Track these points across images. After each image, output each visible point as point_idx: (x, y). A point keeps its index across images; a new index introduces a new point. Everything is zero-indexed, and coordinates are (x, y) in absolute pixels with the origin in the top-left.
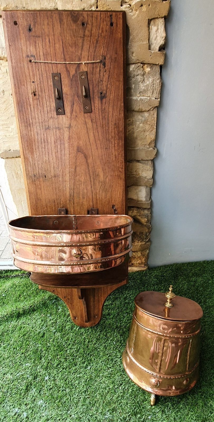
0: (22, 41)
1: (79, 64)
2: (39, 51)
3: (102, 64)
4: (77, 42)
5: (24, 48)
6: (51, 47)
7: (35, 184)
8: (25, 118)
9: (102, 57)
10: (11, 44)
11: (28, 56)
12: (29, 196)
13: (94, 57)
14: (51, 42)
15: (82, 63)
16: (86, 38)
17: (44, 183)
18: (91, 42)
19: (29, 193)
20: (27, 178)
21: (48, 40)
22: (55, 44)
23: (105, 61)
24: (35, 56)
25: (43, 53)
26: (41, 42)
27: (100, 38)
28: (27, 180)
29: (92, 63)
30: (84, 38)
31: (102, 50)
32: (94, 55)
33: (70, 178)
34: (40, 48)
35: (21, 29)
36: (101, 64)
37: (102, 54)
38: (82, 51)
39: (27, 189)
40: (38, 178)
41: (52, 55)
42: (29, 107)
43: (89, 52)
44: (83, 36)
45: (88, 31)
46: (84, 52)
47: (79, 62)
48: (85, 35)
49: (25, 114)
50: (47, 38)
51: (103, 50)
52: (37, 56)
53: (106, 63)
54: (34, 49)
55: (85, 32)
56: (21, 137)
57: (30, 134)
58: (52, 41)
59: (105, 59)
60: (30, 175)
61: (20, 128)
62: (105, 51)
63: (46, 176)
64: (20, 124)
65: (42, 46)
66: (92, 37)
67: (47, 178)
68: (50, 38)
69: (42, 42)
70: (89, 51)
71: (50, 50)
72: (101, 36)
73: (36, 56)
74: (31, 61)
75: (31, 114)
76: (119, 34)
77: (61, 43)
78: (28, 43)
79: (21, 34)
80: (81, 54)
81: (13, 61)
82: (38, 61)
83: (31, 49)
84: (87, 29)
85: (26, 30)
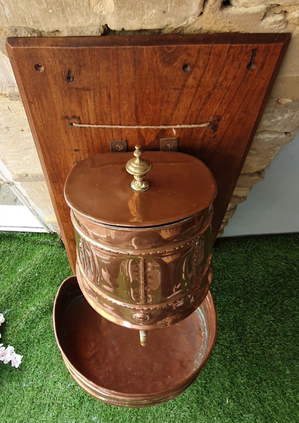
0: (54, 96)
2: (88, 111)
4: (166, 97)
6: (112, 105)
9: (214, 117)
11: (66, 117)
13: (197, 119)
14: (112, 98)
16: (186, 90)
18: (197, 96)
21: (105, 94)
24: (79, 118)
25: (96, 114)
26: (92, 97)
27: (216, 89)
30: (182, 90)
32: (198, 116)
35: (50, 77)
38: (173, 110)
43: (188, 112)
44: (180, 87)
45: (195, 78)
46: (179, 111)
48: (187, 84)
50: (105, 91)
52: (83, 117)
54: (78, 108)
55: (186, 80)
58: (115, 96)
59: (219, 120)
62: (222, 109)
65: (93, 104)
66: (199, 89)
68: (112, 91)
69: (94, 97)
70: (189, 110)
71: (109, 109)
72: (221, 85)
73: (81, 118)
76: (262, 82)
78: (66, 98)
79: (52, 86)
80: (172, 114)
83: (73, 107)
84: (192, 76)
85: (61, 78)
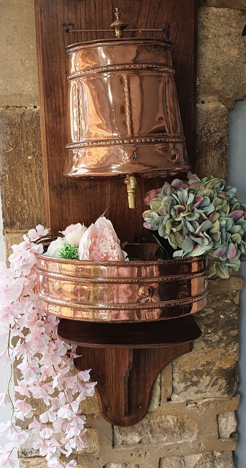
0: (59, 6)
1: (135, 31)
2: (80, 19)
3: (165, 34)
4: (132, 6)
5: (60, 15)
6: (97, 14)
7: (61, 198)
8: (54, 106)
9: (165, 24)
10: (42, 10)
11: (64, 25)
12: (51, 216)
13: (154, 25)
14: (97, 7)
15: (138, 31)
16: (144, 2)
17: (74, 196)
18: (152, 6)
19: (50, 211)
20: (50, 189)
21: (93, 4)
22: (102, 9)
23: (169, 30)
25: (86, 21)
27: (163, 1)
28: (49, 192)
29: (151, 31)
30: (142, 1)
31: (166, 16)
32: (155, 23)
33: (112, 188)
34: (82, 14)
36: (163, 34)
37: (166, 21)
38: (138, 18)
39: (49, 205)
40: (66, 189)
41: (97, 23)
42: (60, 91)
43: (148, 19)
46: (141, 19)
47: (134, 30)
49: (53, 100)
50: (92, 1)
51: (168, 15)
53: (170, 31)
54: (74, 16)
56: (46, 132)
57: (58, 128)
58: (99, 5)
59: (169, 27)
60: (54, 185)
61: (45, 118)
62: (169, 18)
63: (78, 186)
64: (46, 113)
65: (84, 12)
67: (78, 189)
68: (97, 1)
69: (85, 7)
70: (148, 17)
71: (94, 17)
73: (75, 25)
74: (68, 31)
75: (63, 99)
77: (111, 9)
78: (66, 8)
80: (137, 21)
81: (43, 31)
82: (78, 31)
83: (70, 16)
